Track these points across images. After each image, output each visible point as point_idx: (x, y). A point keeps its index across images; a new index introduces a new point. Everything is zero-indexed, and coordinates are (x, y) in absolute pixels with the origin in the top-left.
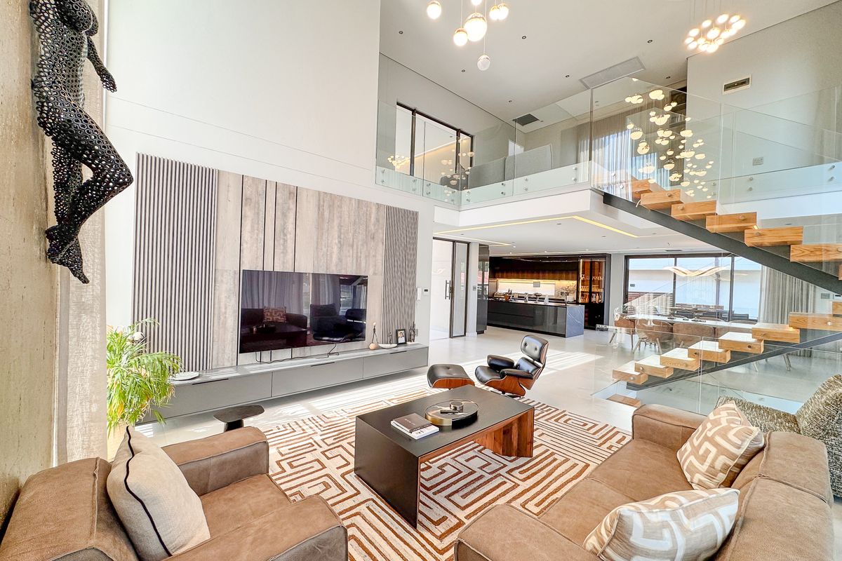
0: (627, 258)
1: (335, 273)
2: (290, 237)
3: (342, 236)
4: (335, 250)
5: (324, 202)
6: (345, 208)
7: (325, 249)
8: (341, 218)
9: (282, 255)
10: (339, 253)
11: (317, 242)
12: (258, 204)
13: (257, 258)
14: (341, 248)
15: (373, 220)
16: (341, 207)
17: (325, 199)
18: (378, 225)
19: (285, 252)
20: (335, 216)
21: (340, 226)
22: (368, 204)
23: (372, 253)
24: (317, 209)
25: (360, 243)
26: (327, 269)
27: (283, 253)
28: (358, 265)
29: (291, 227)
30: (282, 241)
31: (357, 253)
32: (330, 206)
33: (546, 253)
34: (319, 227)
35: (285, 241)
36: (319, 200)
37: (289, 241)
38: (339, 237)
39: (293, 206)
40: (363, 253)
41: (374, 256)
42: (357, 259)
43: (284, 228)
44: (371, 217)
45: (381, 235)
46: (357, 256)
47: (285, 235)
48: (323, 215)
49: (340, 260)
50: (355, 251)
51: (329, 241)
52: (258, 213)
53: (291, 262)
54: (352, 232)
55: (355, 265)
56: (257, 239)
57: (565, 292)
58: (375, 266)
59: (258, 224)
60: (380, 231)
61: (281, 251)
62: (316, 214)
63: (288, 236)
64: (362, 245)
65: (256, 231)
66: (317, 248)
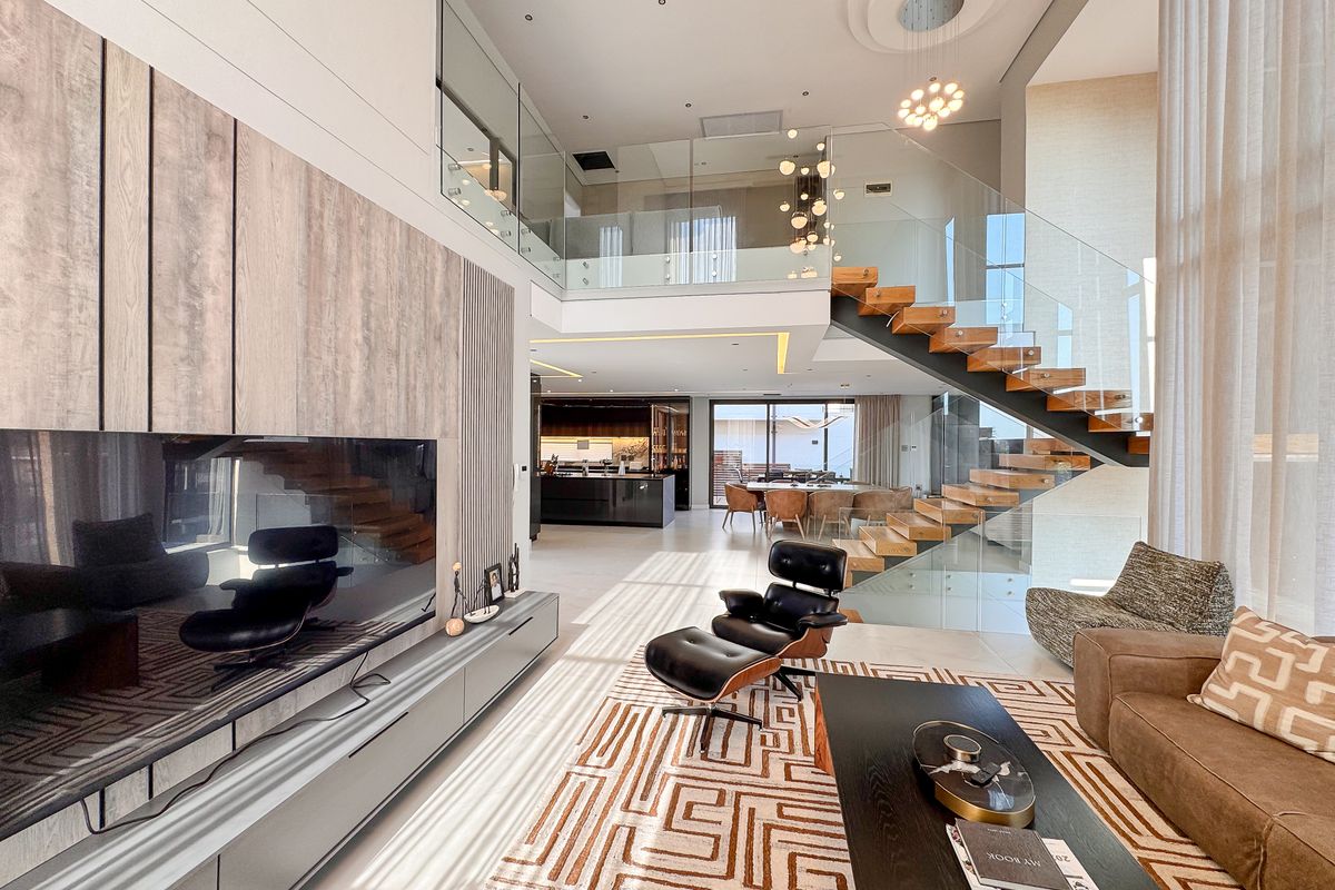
0: (713, 402)
1: (358, 434)
2: (215, 301)
3: (373, 324)
4: (357, 363)
5: (322, 203)
6: (378, 242)
7: (328, 359)
8: (369, 268)
9: (184, 369)
10: (367, 373)
11: (307, 333)
12: (67, 134)
13: (66, 375)
14: (369, 359)
15: (438, 289)
16: (368, 235)
17: (326, 196)
18: (448, 307)
19: (195, 359)
20: (354, 258)
21: (367, 293)
22: (428, 243)
23: (438, 381)
24: (301, 221)
25: (414, 349)
26: (336, 421)
27: (187, 359)
28: (411, 410)
29: (215, 264)
30: (182, 315)
31: (408, 375)
32: (339, 223)
33: (611, 393)
34: (312, 283)
35: (196, 314)
36: (309, 195)
37: (209, 316)
38: (366, 325)
39: (222, 188)
40: (420, 378)
41: (443, 387)
42: (407, 394)
43: (189, 266)
44: (433, 281)
45: (455, 333)
46: (407, 386)
47: (194, 292)
48: (321, 246)
49: (369, 395)
50: (403, 370)
51: (340, 335)
52: (65, 175)
53: (221, 398)
54: (396, 315)
55: (403, 410)
56: (66, 290)
57: (628, 455)
58: (445, 413)
59: (68, 220)
60: (452, 322)
61: (181, 352)
62: (302, 237)
63: (209, 298)
64: (418, 355)
65: (58, 254)
66: (307, 353)
